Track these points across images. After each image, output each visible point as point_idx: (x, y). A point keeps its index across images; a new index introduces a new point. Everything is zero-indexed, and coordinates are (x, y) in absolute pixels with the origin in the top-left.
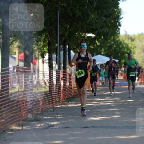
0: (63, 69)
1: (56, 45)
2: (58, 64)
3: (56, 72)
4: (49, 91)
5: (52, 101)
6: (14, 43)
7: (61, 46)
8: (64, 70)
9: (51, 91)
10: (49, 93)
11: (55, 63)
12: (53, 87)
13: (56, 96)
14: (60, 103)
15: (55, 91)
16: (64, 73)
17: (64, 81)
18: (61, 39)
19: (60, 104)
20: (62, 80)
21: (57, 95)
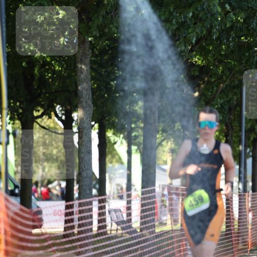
0: (251, 192)
1: (238, 147)
2: (242, 182)
3: (239, 195)
4: (226, 231)
5: (232, 249)
6: (164, 143)
7: (248, 150)
8: (253, 192)
9: (230, 230)
10: (226, 235)
11: (238, 179)
12: (233, 222)
13: (238, 240)
14: (247, 252)
15: (236, 230)
16: (252, 198)
17: (253, 213)
18: (247, 138)
19: (246, 254)
20: (250, 211)
21: (240, 238)
